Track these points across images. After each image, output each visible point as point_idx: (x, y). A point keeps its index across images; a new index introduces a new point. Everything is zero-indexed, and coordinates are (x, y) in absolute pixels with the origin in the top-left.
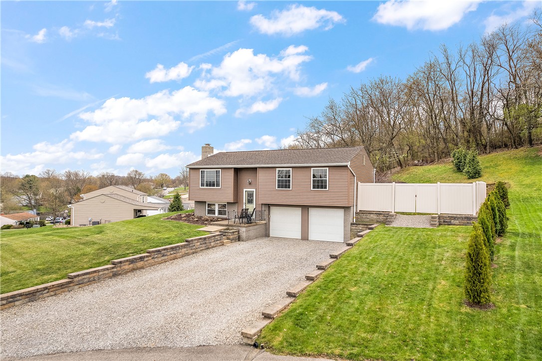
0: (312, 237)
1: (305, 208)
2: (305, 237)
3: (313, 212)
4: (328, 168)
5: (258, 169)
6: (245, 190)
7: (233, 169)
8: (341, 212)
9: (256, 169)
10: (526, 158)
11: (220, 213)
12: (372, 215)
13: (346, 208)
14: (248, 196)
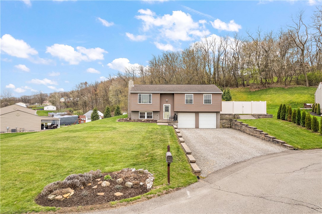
0: (201, 126)
1: (197, 113)
2: (197, 127)
3: (201, 115)
4: (211, 94)
5: (174, 94)
6: (164, 105)
7: (160, 94)
8: (215, 115)
9: (173, 94)
10: (246, 92)
11: (148, 117)
12: (227, 115)
13: (217, 113)
14: (166, 108)
